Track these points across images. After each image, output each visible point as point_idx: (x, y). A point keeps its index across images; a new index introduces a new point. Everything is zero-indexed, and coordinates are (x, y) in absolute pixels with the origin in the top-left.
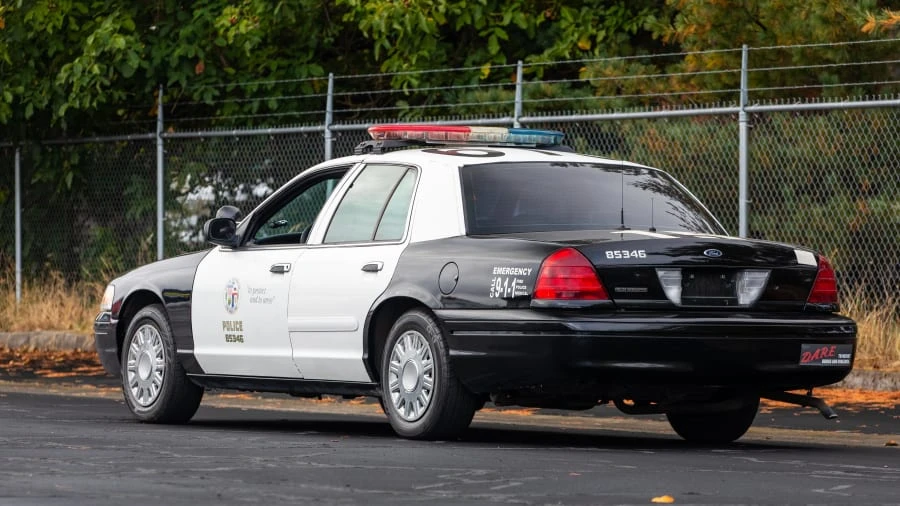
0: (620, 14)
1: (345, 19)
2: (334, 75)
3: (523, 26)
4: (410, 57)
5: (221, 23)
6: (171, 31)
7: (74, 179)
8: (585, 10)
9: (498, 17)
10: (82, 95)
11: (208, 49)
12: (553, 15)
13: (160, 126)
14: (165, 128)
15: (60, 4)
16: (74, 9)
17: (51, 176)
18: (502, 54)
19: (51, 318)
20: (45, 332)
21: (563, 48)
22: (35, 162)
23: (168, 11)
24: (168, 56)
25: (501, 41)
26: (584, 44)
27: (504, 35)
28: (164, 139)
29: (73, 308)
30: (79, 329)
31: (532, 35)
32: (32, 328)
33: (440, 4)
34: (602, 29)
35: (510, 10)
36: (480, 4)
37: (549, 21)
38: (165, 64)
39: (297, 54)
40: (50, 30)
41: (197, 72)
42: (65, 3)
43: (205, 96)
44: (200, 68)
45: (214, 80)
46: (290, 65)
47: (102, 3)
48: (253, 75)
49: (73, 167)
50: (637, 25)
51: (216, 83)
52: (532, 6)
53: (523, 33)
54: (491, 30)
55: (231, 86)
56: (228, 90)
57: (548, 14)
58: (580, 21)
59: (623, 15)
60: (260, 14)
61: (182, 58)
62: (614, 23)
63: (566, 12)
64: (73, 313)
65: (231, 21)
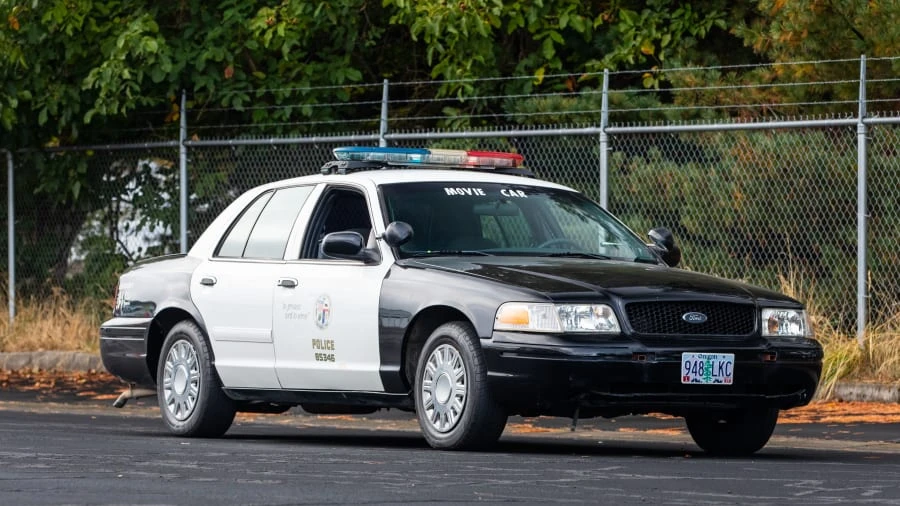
0: (687, 17)
1: (392, 21)
2: (389, 82)
3: (581, 29)
4: (464, 63)
5: (257, 25)
6: (196, 33)
7: (82, 189)
8: (646, 13)
9: (553, 19)
10: (108, 101)
11: (237, 52)
12: (610, 17)
13: (183, 133)
14: (189, 136)
15: (80, 4)
16: (95, 10)
17: (55, 186)
18: (557, 59)
19: (54, 338)
20: (49, 352)
21: (625, 52)
22: (39, 171)
23: (193, 12)
24: (194, 59)
25: (556, 45)
26: (648, 49)
27: (560, 40)
28: (188, 148)
29: (79, 327)
30: (89, 349)
31: (589, 39)
32: (32, 348)
33: (495, 5)
34: (667, 33)
35: (566, 13)
36: (536, 6)
37: (606, 24)
38: (190, 68)
39: (330, 57)
40: (69, 32)
41: (227, 76)
42: (85, 4)
43: (234, 102)
44: (229, 71)
45: (242, 85)
46: (325, 70)
47: (119, 3)
48: (284, 79)
49: (81, 176)
50: (706, 29)
51: (245, 88)
52: (589, 8)
53: (579, 36)
54: (546, 33)
55: (261, 92)
56: (258, 95)
57: (606, 17)
58: (641, 24)
59: (689, 19)
60: (299, 16)
61: (210, 62)
62: (681, 26)
63: (624, 14)
64: (80, 331)
65: (268, 24)
